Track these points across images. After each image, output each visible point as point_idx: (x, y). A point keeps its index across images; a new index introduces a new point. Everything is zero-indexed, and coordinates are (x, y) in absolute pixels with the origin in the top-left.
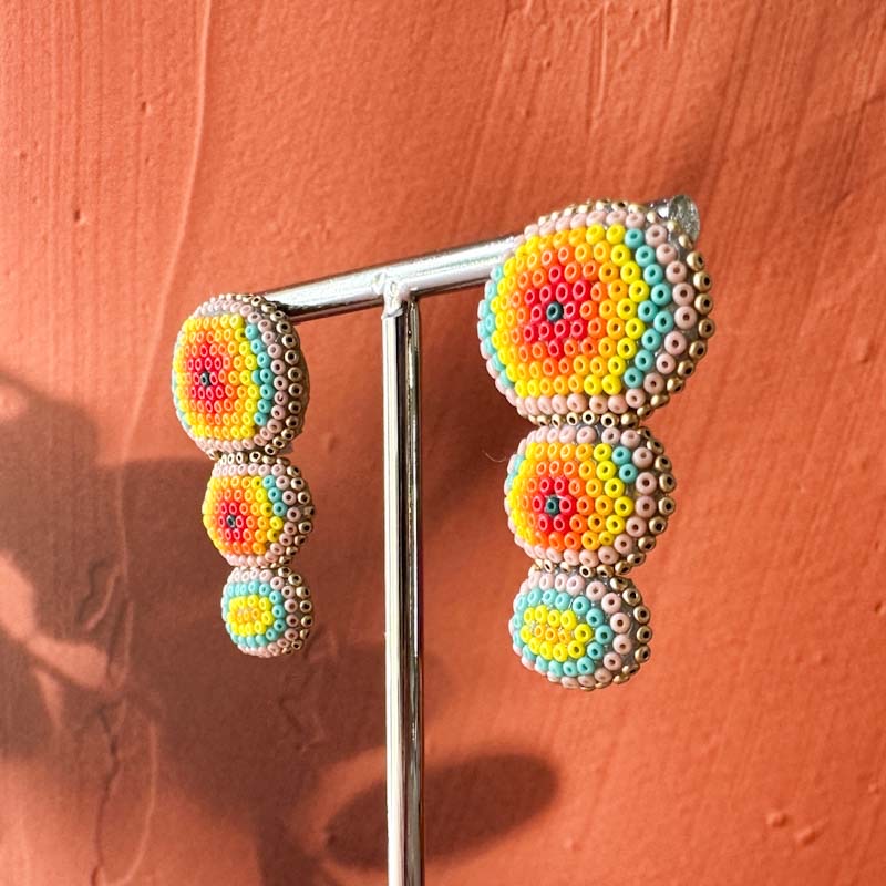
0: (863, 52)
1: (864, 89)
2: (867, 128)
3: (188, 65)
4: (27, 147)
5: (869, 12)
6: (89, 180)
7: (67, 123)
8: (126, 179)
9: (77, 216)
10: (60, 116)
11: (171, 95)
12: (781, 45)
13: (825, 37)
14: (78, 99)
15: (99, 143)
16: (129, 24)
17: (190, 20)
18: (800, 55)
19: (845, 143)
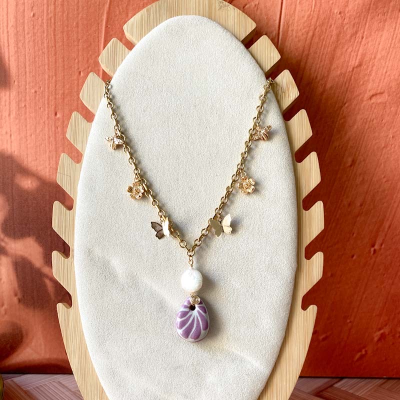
0: (354, 48)
1: (354, 62)
2: (355, 78)
3: (96, 57)
4: (37, 89)
5: (356, 32)
6: (60, 101)
7: (52, 80)
8: (74, 100)
9: (56, 114)
10: (49, 76)
11: (90, 68)
12: (322, 46)
13: (339, 42)
14: (56, 70)
15: (64, 87)
16: (74, 41)
17: (97, 40)
18: (329, 50)
19: (346, 83)
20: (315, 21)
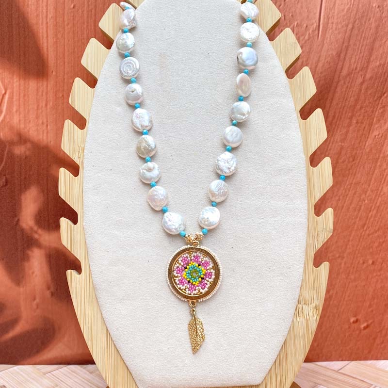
20: (354, 14)
